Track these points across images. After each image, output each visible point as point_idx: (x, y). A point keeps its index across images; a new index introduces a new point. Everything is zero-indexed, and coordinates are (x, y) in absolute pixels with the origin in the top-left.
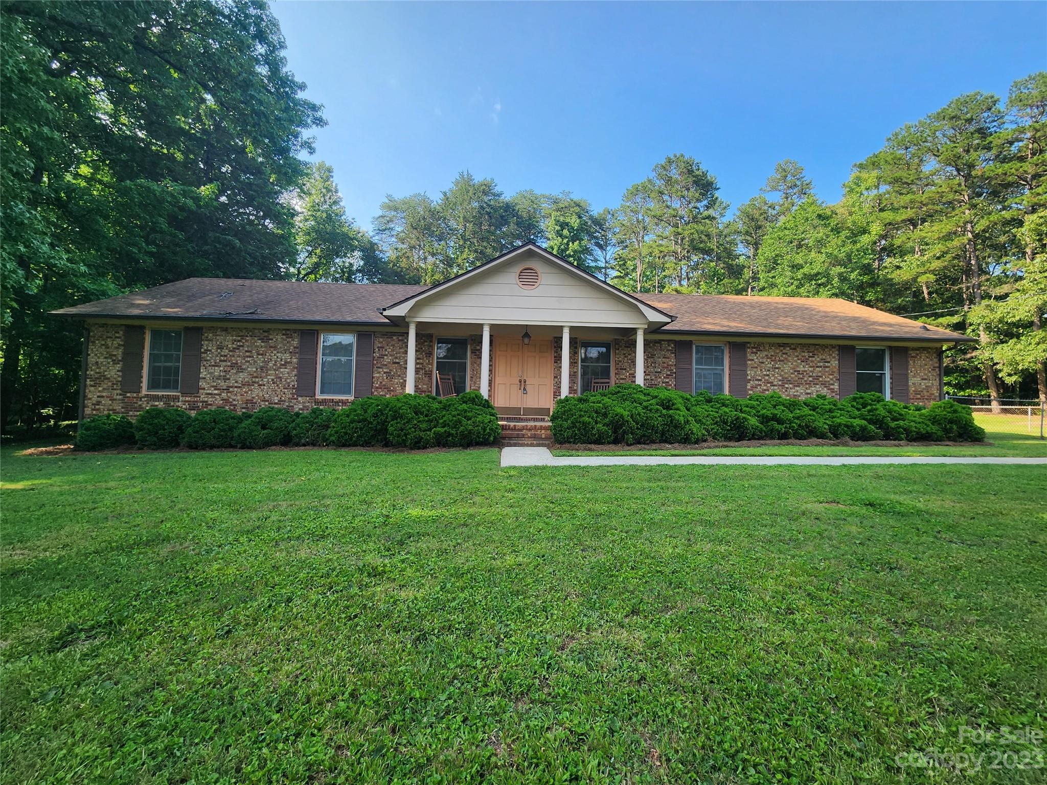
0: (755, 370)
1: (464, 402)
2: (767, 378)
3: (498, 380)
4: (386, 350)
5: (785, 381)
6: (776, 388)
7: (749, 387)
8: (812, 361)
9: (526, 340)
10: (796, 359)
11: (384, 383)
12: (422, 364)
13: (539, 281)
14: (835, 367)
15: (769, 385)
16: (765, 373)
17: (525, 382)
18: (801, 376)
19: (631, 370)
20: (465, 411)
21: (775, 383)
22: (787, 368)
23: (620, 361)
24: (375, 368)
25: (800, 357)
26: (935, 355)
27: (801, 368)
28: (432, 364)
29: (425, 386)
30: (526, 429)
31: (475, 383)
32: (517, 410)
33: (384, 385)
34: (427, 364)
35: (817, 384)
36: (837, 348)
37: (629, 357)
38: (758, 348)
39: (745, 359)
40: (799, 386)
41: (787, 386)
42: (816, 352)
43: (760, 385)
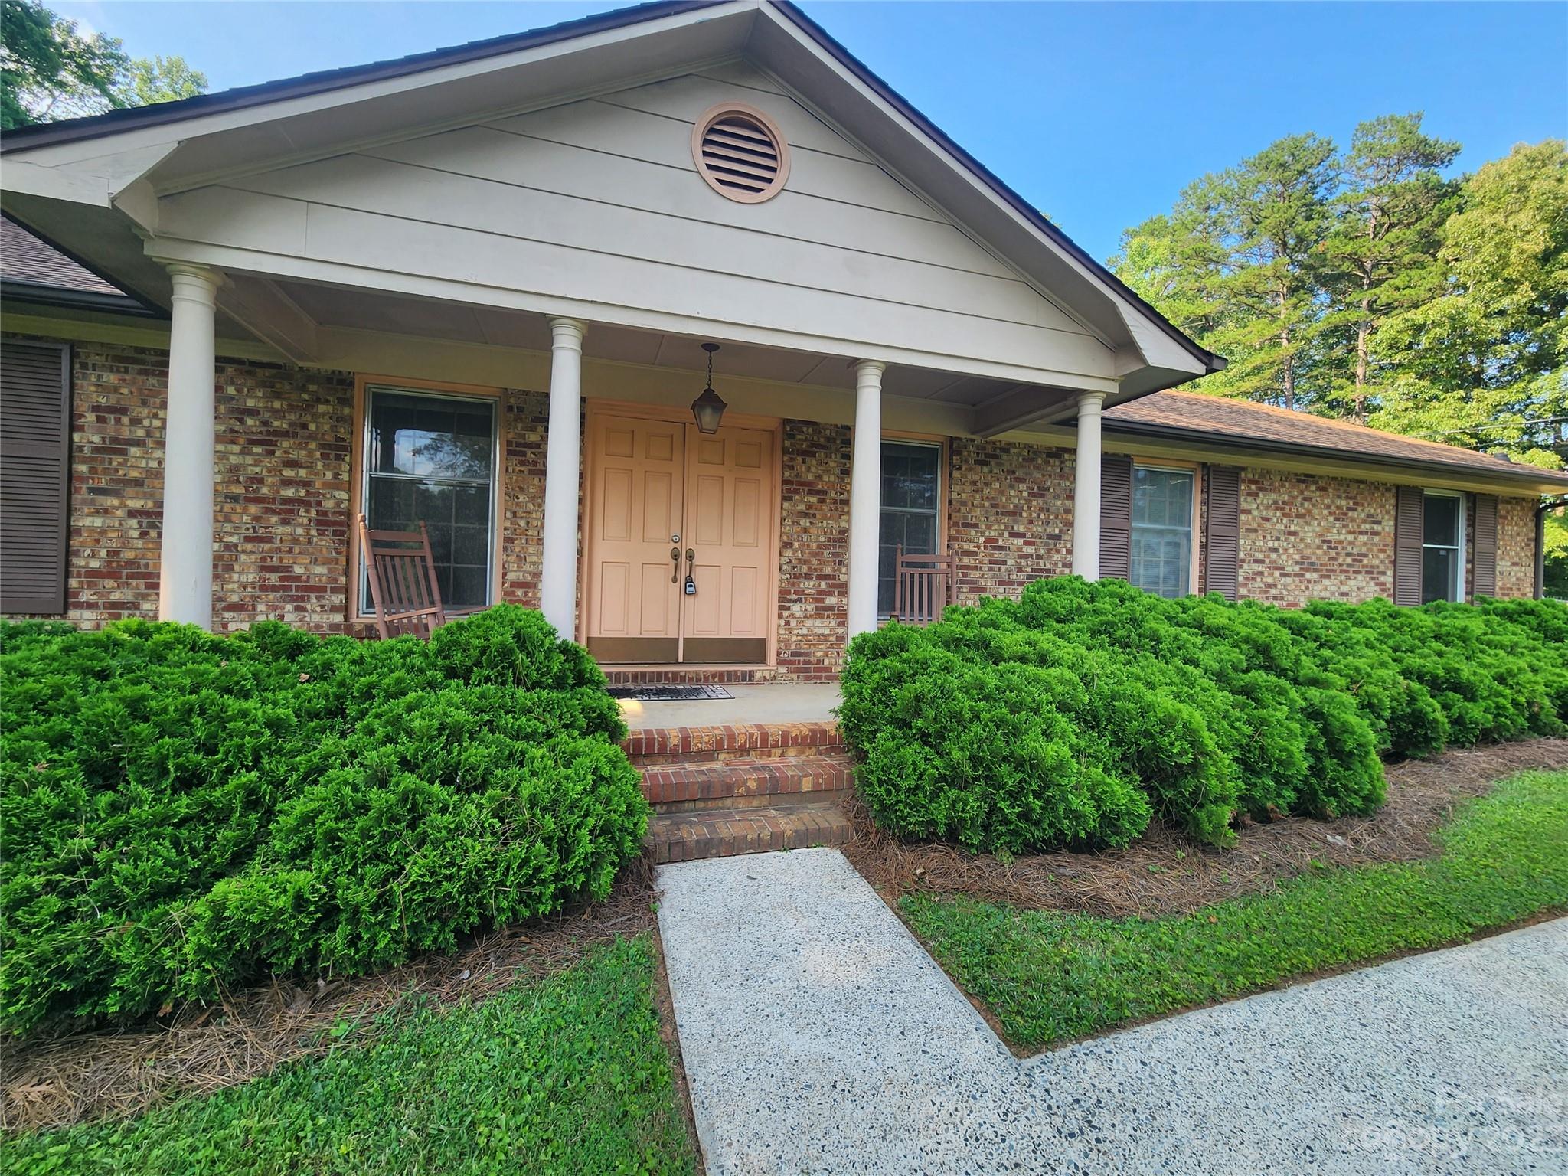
0: (1253, 535)
1: (451, 673)
2: (1274, 556)
3: (603, 551)
4: (136, 422)
5: (1306, 564)
6: (1289, 580)
7: (1241, 579)
8: (1353, 520)
9: (708, 418)
10: (1325, 512)
11: (127, 555)
12: (306, 484)
13: (779, 180)
14: (1389, 534)
15: (1277, 573)
16: (1271, 544)
17: (690, 558)
18: (1333, 553)
19: (989, 527)
20: (455, 734)
21: (1289, 569)
22: (1310, 533)
23: (963, 503)
24: (81, 495)
25: (1333, 509)
26: (1530, 515)
27: (1333, 536)
28: (350, 487)
29: (320, 570)
30: (731, 750)
31: (521, 559)
32: (662, 649)
33: (129, 564)
34: (326, 485)
35: (1359, 572)
36: (1394, 490)
37: (986, 491)
38: (1261, 482)
39: (1238, 511)
40: (1329, 577)
41: (1308, 575)
42: (1359, 500)
43: (1261, 573)
